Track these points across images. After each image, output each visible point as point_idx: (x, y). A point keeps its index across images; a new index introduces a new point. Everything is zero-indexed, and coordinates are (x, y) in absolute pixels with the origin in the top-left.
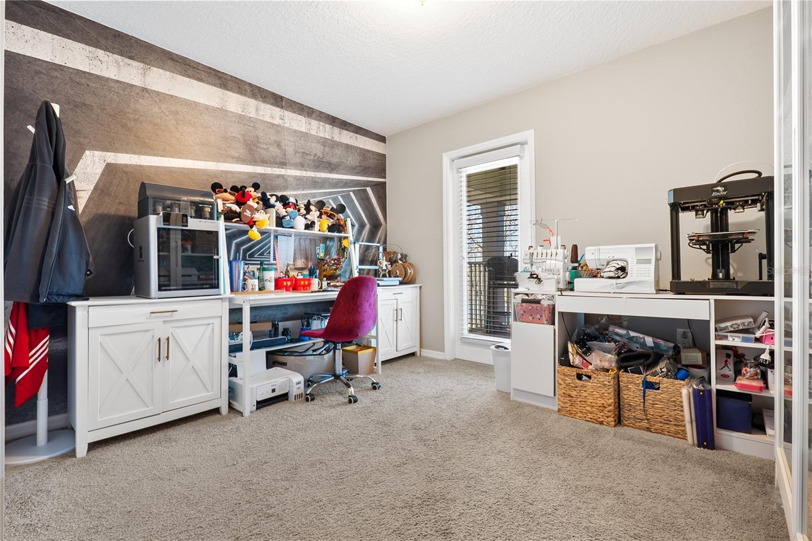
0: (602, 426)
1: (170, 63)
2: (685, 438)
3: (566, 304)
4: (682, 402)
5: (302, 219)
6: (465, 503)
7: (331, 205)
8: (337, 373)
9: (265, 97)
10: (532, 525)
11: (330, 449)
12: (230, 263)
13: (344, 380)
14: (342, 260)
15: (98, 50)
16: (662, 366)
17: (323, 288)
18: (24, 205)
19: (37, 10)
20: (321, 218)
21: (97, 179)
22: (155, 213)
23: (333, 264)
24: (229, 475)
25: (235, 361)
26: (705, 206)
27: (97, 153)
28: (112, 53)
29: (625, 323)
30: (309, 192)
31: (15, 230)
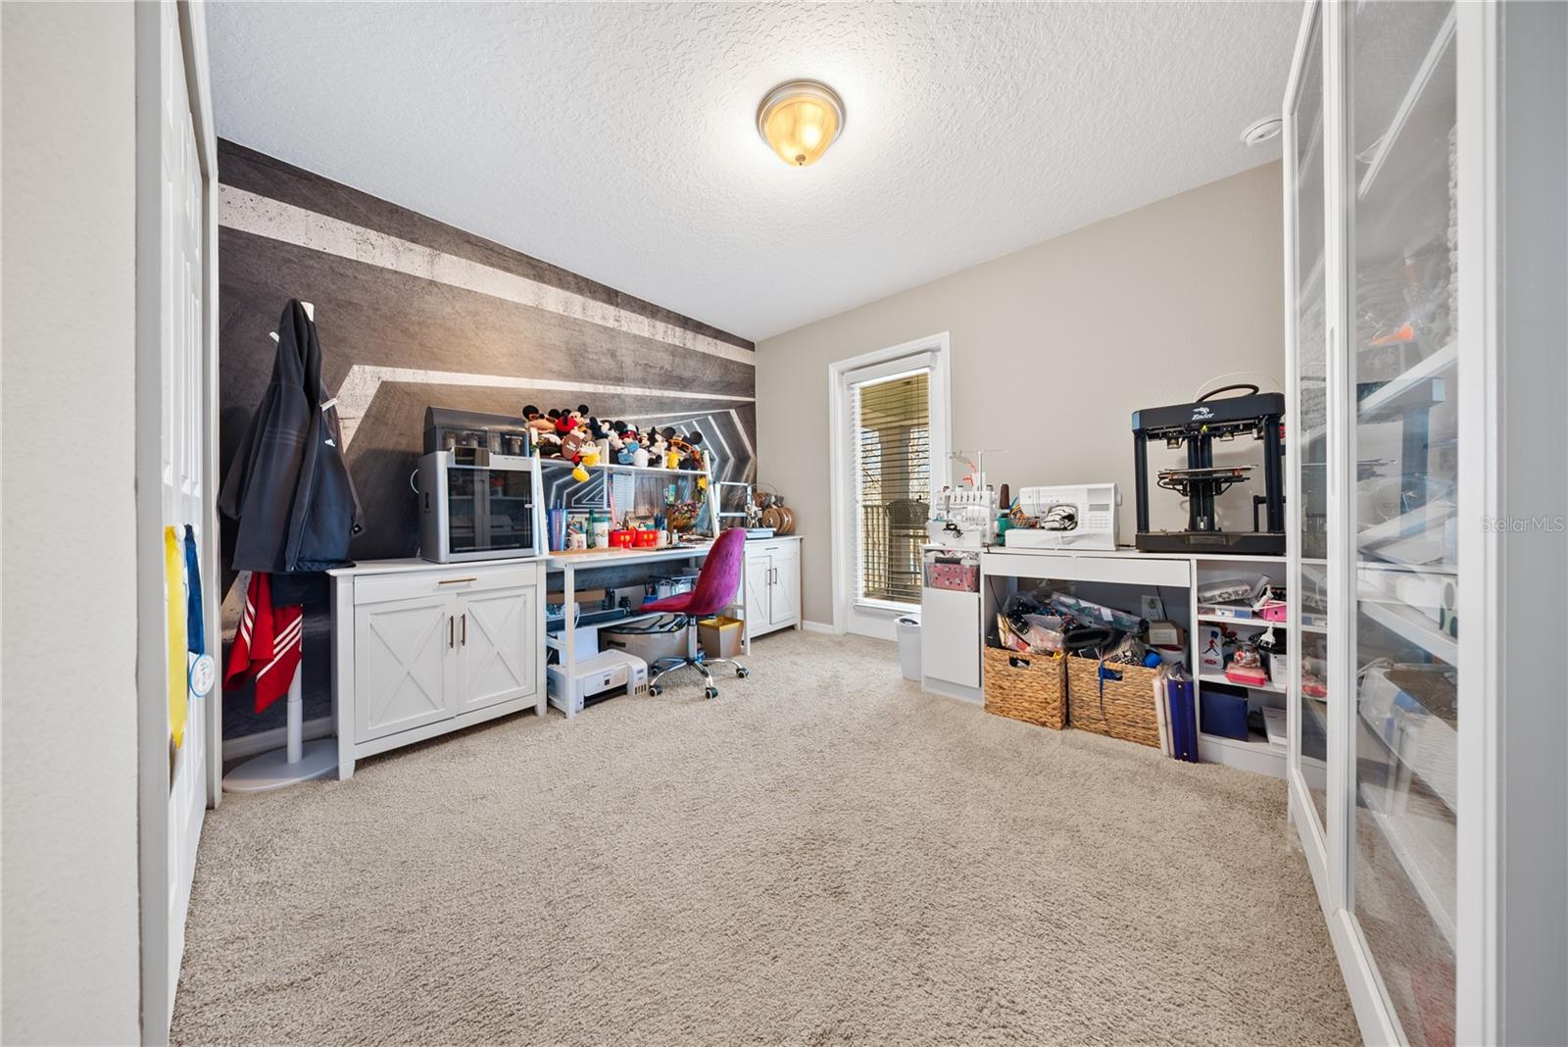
0: (1045, 728)
1: (467, 247)
2: (1157, 746)
3: (994, 565)
4: (1153, 697)
5: (645, 452)
6: (862, 845)
7: (683, 433)
8: (691, 656)
9: (594, 292)
10: (956, 879)
11: (681, 766)
12: (548, 513)
13: (700, 666)
14: (698, 505)
15: (369, 231)
16: (1125, 648)
17: (674, 542)
18: (264, 439)
19: (285, 177)
20: (670, 450)
21: (369, 402)
22: (445, 448)
23: (687, 511)
24: (543, 805)
25: (555, 644)
26: (1181, 432)
27: (368, 368)
28: (389, 235)
29: (1073, 589)
30: (655, 416)
31: (251, 475)
